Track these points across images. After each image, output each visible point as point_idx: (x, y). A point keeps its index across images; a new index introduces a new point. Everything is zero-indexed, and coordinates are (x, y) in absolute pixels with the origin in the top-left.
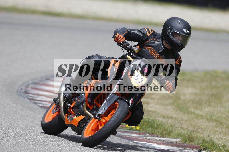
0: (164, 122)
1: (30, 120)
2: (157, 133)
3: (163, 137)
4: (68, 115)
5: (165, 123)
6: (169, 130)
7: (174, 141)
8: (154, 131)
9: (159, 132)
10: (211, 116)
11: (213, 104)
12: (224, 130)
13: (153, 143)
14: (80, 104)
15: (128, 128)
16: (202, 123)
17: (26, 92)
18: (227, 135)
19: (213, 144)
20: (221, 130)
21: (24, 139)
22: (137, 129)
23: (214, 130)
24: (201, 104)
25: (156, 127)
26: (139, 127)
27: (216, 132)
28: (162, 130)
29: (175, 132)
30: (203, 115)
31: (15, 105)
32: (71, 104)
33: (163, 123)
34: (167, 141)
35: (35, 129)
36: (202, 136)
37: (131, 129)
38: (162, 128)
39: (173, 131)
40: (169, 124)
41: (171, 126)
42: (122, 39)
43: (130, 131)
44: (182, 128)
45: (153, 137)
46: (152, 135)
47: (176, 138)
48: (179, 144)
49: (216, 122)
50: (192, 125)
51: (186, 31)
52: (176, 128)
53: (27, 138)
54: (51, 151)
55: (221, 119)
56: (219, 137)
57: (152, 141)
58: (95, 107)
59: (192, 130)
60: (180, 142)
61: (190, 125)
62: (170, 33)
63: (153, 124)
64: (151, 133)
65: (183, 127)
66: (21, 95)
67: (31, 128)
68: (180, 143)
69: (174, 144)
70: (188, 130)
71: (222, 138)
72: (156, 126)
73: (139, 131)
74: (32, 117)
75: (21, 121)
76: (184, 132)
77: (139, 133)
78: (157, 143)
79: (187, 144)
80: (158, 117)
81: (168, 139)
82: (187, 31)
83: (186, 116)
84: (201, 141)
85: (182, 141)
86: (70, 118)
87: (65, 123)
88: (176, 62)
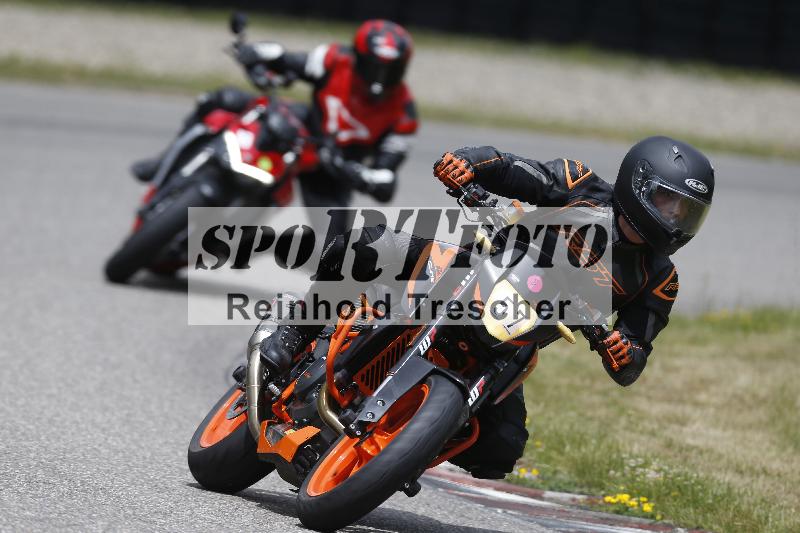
0: (739, 489)
4: (269, 424)
5: (741, 492)
6: (755, 516)
8: (705, 519)
9: (720, 524)
14: (311, 388)
15: (612, 508)
22: (643, 511)
25: (712, 505)
26: (652, 504)
28: (731, 514)
29: (776, 523)
32: (283, 387)
33: (736, 491)
37: (623, 510)
38: (732, 508)
39: (770, 520)
40: (756, 493)
41: (763, 500)
42: (462, 173)
43: (620, 517)
51: (697, 184)
52: (781, 507)
62: (640, 189)
63: (701, 494)
64: (695, 525)
72: (710, 501)
73: (653, 517)
77: (650, 525)
80: (720, 470)
82: (700, 187)
86: (275, 433)
87: (259, 451)
88: (657, 291)
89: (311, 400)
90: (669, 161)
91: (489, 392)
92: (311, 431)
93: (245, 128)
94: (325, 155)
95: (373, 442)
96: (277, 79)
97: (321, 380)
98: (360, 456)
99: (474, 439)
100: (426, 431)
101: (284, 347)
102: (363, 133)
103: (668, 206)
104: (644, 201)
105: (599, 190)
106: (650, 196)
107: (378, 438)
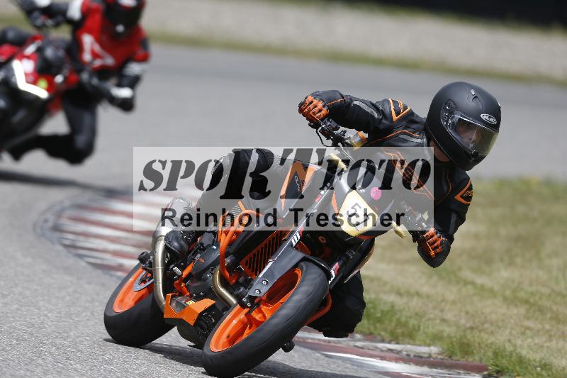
0: (400, 306)
1: (68, 298)
2: (383, 333)
3: (397, 343)
4: (172, 296)
5: (402, 308)
6: (411, 326)
7: (424, 353)
8: (375, 327)
9: (386, 331)
10: (514, 291)
11: (519, 260)
12: (547, 327)
13: (371, 356)
14: (206, 270)
16: (493, 309)
17: (57, 229)
18: (554, 339)
19: (521, 360)
20: (540, 327)
21: (53, 344)
23: (522, 326)
24: (489, 262)
25: (380, 318)
27: (528, 332)
28: (393, 324)
29: (426, 330)
30: (496, 288)
31: (29, 260)
32: (183, 269)
33: (397, 308)
34: (406, 351)
35: (80, 321)
36: (492, 339)
38: (394, 319)
39: (422, 328)
40: (411, 309)
41: (417, 314)
42: (320, 111)
44: (443, 320)
45: (372, 341)
46: (369, 337)
47: (429, 346)
48: (436, 360)
49: (527, 306)
50: (467, 313)
51: (489, 118)
52: (429, 319)
53: (58, 342)
54: (119, 375)
55: (540, 298)
56: (535, 344)
57: (370, 352)
58: (241, 280)
59: (468, 325)
60: (439, 354)
61: (463, 314)
62: (447, 122)
63: (372, 310)
64: (368, 333)
65: (445, 317)
66: (43, 235)
67: (71, 318)
68: (440, 357)
69: (423, 359)
70: (457, 326)
71: (542, 346)
72: (379, 315)
74: (71, 290)
75: (43, 300)
76: (447, 330)
78: (383, 358)
79: (456, 360)
80: (385, 293)
81: (409, 347)
82: (492, 120)
83: (454, 289)
84: (490, 354)
85: (444, 353)
86: (178, 303)
87: (165, 316)
88: (458, 197)
89: (207, 278)
90: (467, 100)
91: (342, 274)
92: (208, 303)
93: (28, 57)
94: (85, 76)
95: (261, 312)
96: (50, 22)
97: (214, 264)
98: (250, 321)
99: (328, 308)
100: (304, 301)
101: (182, 238)
102: (109, 61)
103: (468, 134)
104: (449, 130)
105: (416, 122)
106: (454, 126)
107: (264, 308)
